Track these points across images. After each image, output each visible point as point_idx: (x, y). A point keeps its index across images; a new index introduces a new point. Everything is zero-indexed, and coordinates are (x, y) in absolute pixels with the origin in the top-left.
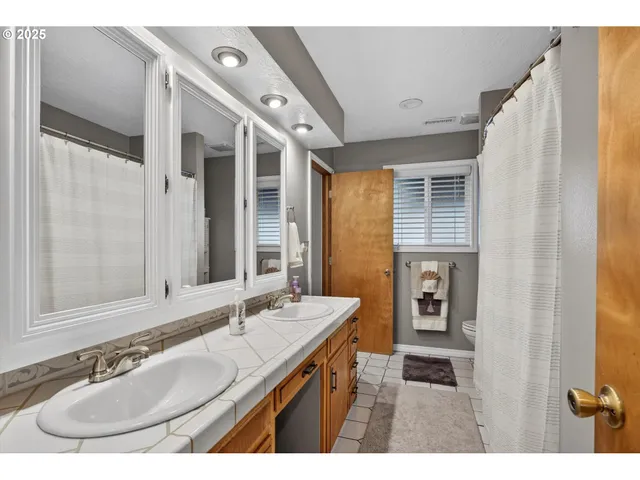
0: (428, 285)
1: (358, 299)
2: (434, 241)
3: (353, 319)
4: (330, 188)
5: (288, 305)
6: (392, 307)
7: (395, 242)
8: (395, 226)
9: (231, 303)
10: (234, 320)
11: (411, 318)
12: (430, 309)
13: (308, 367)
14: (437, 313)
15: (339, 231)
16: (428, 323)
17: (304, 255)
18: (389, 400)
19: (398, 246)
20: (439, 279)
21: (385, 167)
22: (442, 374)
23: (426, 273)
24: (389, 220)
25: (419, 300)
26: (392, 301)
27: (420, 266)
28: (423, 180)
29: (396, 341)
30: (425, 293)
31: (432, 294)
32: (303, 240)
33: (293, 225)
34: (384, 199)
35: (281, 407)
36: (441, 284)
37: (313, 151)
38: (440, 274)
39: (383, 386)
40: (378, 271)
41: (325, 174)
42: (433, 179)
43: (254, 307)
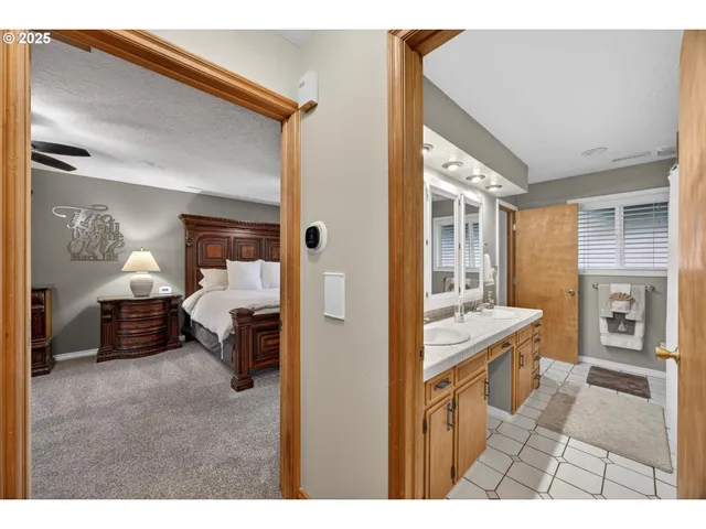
0: (619, 306)
1: (541, 311)
2: (627, 265)
3: (536, 324)
4: (514, 223)
5: (485, 310)
6: (577, 323)
7: (580, 266)
8: (580, 252)
9: (456, 304)
10: (458, 314)
11: (600, 334)
12: (621, 327)
13: (505, 344)
14: (630, 332)
15: (523, 257)
16: (618, 341)
17: (494, 276)
18: (570, 393)
19: (584, 270)
20: (632, 301)
21: (569, 202)
22: (632, 386)
23: (615, 294)
24: (574, 247)
25: (608, 319)
26: (576, 317)
27: (609, 288)
28: (614, 209)
29: (581, 353)
30: (614, 313)
31: (624, 314)
32: (493, 266)
33: (487, 255)
34: (567, 229)
35: (492, 359)
36: (634, 305)
37: (502, 198)
38: (633, 296)
39: (565, 383)
40: (561, 290)
41: (509, 212)
42: (625, 208)
43: (470, 307)
